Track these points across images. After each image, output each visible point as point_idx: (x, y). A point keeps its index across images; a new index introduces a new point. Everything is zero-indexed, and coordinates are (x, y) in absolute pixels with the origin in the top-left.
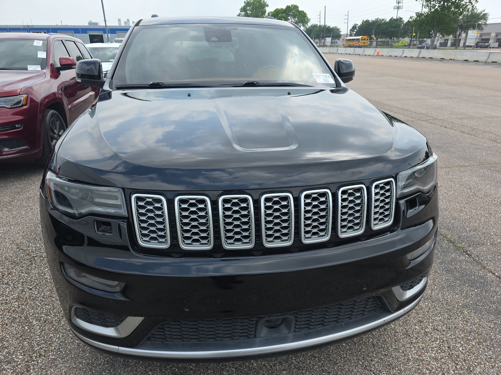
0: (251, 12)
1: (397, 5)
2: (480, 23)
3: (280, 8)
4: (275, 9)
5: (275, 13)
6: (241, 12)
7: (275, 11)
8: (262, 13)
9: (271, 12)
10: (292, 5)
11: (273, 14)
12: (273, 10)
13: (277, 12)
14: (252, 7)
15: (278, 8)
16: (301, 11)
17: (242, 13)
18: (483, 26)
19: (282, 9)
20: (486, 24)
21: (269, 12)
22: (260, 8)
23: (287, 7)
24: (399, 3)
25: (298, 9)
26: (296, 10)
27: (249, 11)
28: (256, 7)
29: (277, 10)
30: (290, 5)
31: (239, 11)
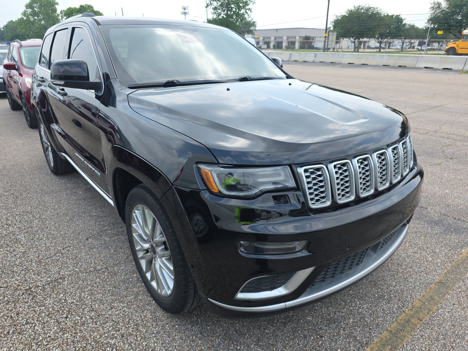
0: (39, 10)
1: (183, 11)
2: (252, 29)
3: (73, 7)
4: (68, 8)
5: (69, 12)
6: (27, 8)
7: (68, 9)
8: (52, 10)
9: (64, 10)
10: (85, 5)
11: (66, 12)
12: (65, 9)
13: (71, 11)
14: (39, 4)
15: (71, 7)
16: (97, 11)
17: (28, 10)
18: (254, 31)
19: (75, 8)
20: (255, 30)
21: (61, 11)
22: (49, 6)
23: (80, 6)
24: (185, 9)
25: (93, 9)
26: (91, 10)
27: (36, 8)
28: (44, 4)
29: (71, 9)
30: (84, 5)
31: (25, 8)
